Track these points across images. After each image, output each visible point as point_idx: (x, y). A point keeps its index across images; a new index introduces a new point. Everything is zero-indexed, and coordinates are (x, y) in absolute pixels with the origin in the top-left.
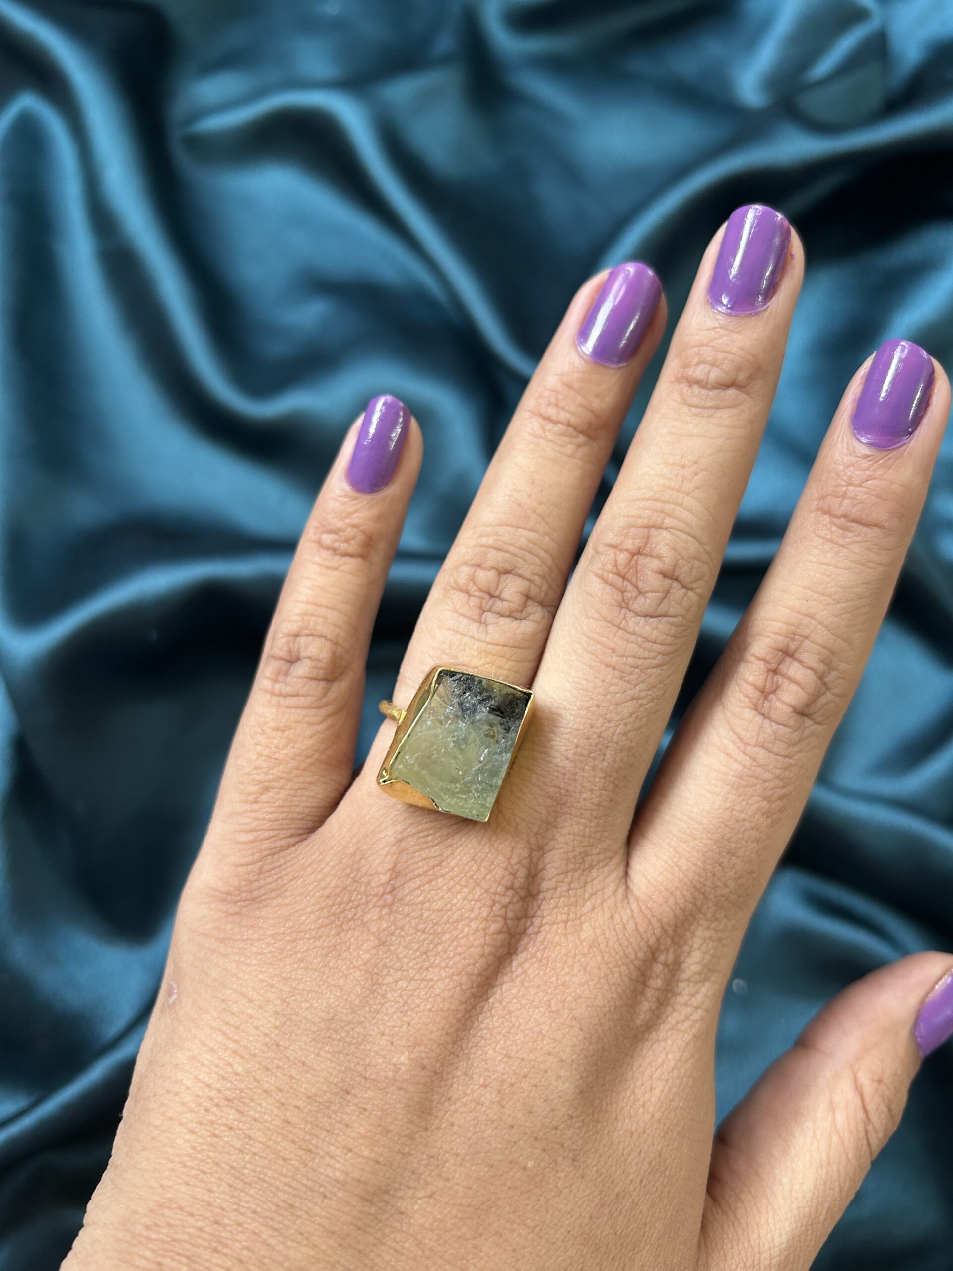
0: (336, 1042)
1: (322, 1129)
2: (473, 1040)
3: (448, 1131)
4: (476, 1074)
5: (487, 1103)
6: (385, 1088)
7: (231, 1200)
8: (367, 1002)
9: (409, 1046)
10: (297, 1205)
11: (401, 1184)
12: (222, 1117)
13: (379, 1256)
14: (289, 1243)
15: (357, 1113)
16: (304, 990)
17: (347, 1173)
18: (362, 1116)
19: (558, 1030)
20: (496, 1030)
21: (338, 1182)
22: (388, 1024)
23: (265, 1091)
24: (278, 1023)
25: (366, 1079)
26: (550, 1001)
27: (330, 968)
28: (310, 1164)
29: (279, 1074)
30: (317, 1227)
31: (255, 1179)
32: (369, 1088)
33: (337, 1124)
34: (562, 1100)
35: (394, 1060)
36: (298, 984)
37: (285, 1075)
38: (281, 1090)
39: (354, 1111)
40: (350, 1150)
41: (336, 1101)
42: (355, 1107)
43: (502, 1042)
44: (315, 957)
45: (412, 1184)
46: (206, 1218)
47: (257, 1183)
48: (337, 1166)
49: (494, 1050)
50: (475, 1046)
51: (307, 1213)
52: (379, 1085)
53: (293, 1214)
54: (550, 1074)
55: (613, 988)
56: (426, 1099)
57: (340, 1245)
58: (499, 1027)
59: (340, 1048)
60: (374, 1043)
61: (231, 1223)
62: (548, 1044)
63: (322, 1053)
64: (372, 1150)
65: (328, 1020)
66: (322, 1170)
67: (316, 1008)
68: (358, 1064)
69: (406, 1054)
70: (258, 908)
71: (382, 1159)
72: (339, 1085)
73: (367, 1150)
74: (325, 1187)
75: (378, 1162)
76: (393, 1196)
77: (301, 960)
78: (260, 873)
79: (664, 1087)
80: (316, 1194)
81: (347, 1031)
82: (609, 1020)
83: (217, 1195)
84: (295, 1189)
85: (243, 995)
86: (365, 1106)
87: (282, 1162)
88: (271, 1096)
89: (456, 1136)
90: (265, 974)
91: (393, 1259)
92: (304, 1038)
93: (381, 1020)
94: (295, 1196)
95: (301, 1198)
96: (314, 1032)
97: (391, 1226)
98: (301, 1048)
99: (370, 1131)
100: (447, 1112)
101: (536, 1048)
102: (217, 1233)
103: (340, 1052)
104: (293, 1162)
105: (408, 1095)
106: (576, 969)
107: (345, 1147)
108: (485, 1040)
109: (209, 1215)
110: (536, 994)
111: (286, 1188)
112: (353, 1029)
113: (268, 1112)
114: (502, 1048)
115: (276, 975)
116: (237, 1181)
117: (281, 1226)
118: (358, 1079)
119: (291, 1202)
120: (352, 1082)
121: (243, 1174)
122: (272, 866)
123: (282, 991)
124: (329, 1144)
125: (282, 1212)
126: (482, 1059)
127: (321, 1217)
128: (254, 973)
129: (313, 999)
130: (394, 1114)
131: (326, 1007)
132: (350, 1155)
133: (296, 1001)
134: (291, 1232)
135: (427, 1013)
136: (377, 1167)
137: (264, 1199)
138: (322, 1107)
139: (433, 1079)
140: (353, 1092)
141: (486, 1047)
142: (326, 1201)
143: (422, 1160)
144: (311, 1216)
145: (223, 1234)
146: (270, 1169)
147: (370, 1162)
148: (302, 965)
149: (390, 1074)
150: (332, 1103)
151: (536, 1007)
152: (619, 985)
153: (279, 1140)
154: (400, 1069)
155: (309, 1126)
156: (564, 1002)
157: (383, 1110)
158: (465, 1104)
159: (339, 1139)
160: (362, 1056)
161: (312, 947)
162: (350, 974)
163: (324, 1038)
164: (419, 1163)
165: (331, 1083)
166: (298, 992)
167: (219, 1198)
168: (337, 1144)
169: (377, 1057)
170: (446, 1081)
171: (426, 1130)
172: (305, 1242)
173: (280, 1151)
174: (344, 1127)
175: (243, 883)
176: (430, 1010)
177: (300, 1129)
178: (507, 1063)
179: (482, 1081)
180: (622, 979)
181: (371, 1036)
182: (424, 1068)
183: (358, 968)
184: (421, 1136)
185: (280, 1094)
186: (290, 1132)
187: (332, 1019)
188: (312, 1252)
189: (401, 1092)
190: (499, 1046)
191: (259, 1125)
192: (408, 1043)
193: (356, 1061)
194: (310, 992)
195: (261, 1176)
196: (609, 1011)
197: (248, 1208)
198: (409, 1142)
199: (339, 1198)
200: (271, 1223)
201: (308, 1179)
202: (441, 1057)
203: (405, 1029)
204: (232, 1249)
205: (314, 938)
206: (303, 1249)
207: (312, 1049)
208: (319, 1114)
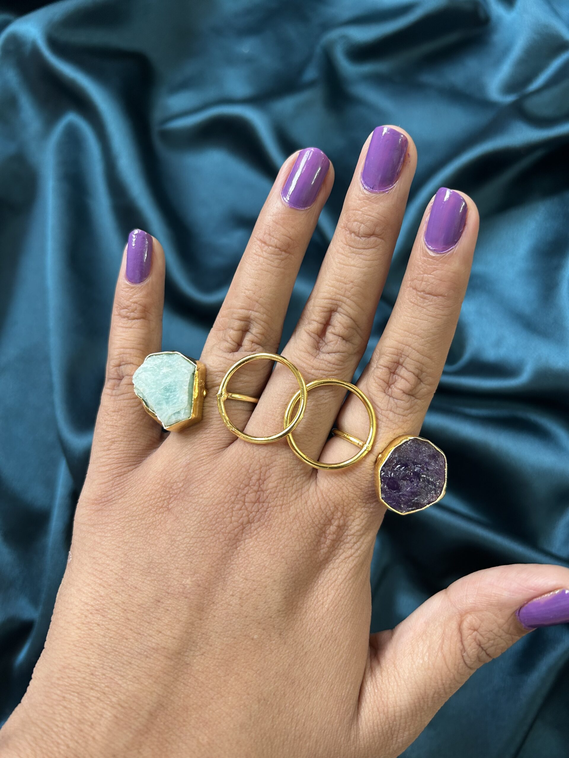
0: (153, 575)
1: (145, 621)
2: (228, 570)
3: (212, 620)
4: (228, 589)
5: (233, 605)
6: (178, 598)
7: (100, 662)
8: (169, 552)
9: (191, 574)
10: (133, 662)
11: (187, 649)
12: (94, 619)
13: (176, 687)
14: (129, 683)
15: (163, 612)
16: (136, 548)
17: (158, 644)
18: (166, 614)
19: (274, 564)
20: (240, 565)
21: (154, 649)
22: (180, 563)
23: (116, 604)
24: (122, 567)
25: (168, 593)
26: (270, 549)
27: (150, 535)
28: (139, 641)
29: (123, 595)
30: (143, 673)
31: (111, 650)
32: (170, 599)
33: (153, 619)
34: (274, 602)
35: (183, 582)
36: (133, 545)
37: (126, 594)
38: (124, 603)
39: (162, 611)
40: (160, 632)
41: (153, 606)
42: (163, 609)
43: (243, 571)
44: (142, 530)
45: (193, 648)
46: (86, 672)
47: (112, 652)
48: (153, 640)
49: (239, 575)
50: (228, 574)
51: (138, 666)
52: (175, 596)
53: (131, 667)
54: (268, 588)
55: (305, 541)
56: (200, 603)
57: (155, 682)
58: (242, 563)
59: (155, 578)
60: (173, 574)
61: (100, 674)
62: (268, 572)
63: (146, 581)
64: (171, 632)
65: (149, 563)
66: (146, 643)
67: (143, 557)
68: (164, 586)
69: (190, 578)
70: (111, 505)
71: (176, 636)
72: (154, 598)
73: (169, 632)
74: (147, 652)
75: (174, 638)
76: (183, 655)
77: (134, 531)
78: (112, 487)
79: (335, 594)
80: (142, 656)
81: (159, 568)
82: (302, 558)
83: (92, 660)
84: (132, 654)
85: (104, 553)
86: (168, 608)
87: (125, 640)
88: (119, 606)
89: (216, 622)
90: (115, 541)
91: (183, 688)
92: (136, 574)
93: (176, 561)
94: (132, 658)
95: (135, 658)
96: (141, 570)
97: (182, 671)
98: (135, 579)
99: (170, 621)
100: (212, 610)
101: (261, 575)
102: (92, 680)
103: (155, 580)
104: (131, 640)
105: (190, 601)
106: (285, 531)
107: (157, 631)
108: (234, 570)
109: (88, 670)
110: (263, 545)
111: (128, 654)
112: (162, 567)
113: (118, 615)
114: (243, 575)
115: (121, 541)
116: (102, 652)
117: (125, 674)
118: (164, 594)
119: (130, 661)
120: (161, 596)
121: (105, 648)
122: (118, 482)
123: (124, 549)
124: (150, 629)
125: (125, 666)
126: (232, 581)
127: (145, 668)
128: (109, 542)
129: (141, 552)
130: (183, 612)
131: (148, 556)
132: (160, 634)
133: (132, 554)
134: (129, 677)
135: (201, 556)
136: (174, 640)
137: (116, 660)
138: (145, 610)
139: (205, 592)
140: (162, 601)
141: (234, 574)
142: (147, 659)
143: (198, 636)
144: (140, 668)
145: (95, 680)
146: (119, 644)
147: (170, 638)
148: (135, 535)
149: (181, 590)
150: (150, 607)
151: (263, 552)
152: (309, 538)
153: (124, 629)
154: (186, 587)
155: (139, 621)
156: (278, 549)
157: (178, 610)
158: (222, 605)
159: (154, 626)
160: (167, 581)
161: (140, 524)
162: (161, 537)
163: (147, 573)
164: (197, 637)
165: (150, 597)
166: (133, 549)
167: (93, 661)
168: (154, 630)
169: (175, 581)
170: (212, 592)
171: (201, 619)
172: (137, 682)
173: (124, 635)
174: (157, 620)
175: (103, 493)
176: (203, 554)
177: (134, 622)
178: (245, 583)
179: (231, 593)
180: (311, 535)
181: (171, 570)
182: (199, 586)
183: (164, 533)
184: (198, 623)
185: (124, 605)
186: (130, 624)
187: (151, 562)
188: (140, 687)
189: (186, 600)
190: (241, 574)
191: (113, 622)
192: (191, 573)
193: (163, 584)
194: (139, 548)
195: (115, 649)
196: (303, 553)
197: (108, 666)
198: (191, 627)
199: (154, 657)
200: (120, 673)
201: (138, 648)
202: (208, 579)
203: (189, 565)
204: (100, 688)
205: (141, 519)
206: (136, 685)
207: (140, 580)
208: (144, 614)
